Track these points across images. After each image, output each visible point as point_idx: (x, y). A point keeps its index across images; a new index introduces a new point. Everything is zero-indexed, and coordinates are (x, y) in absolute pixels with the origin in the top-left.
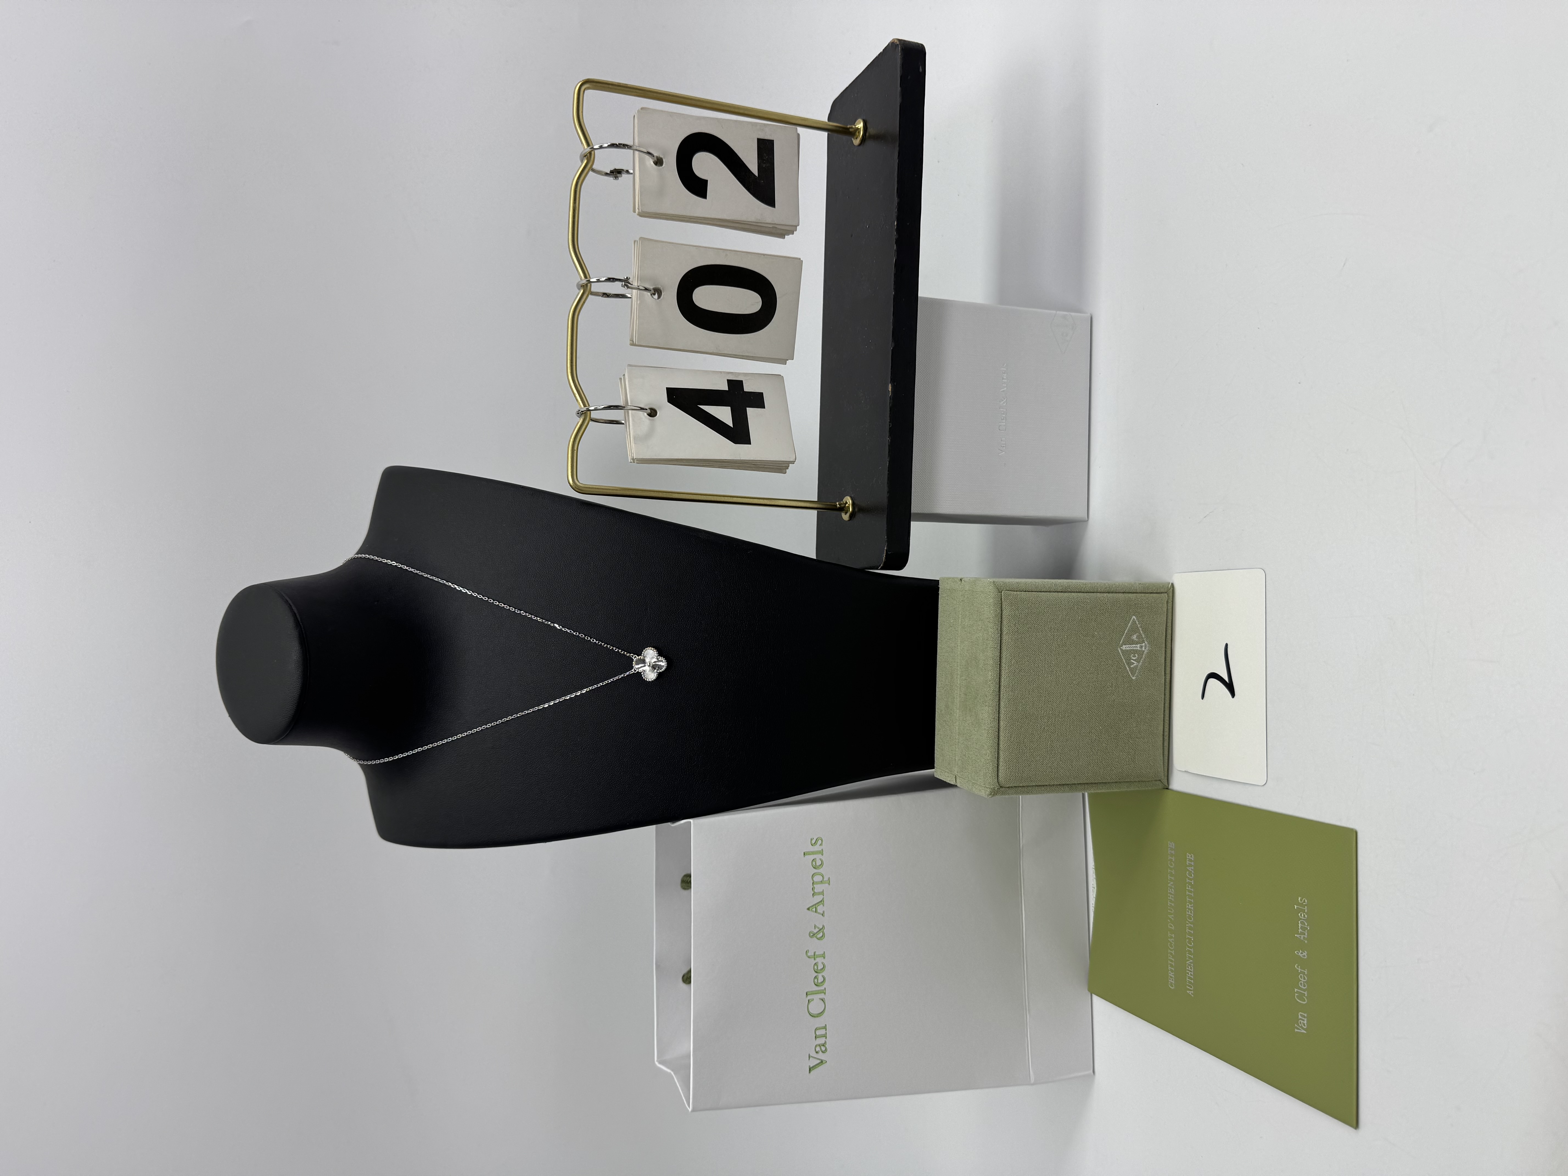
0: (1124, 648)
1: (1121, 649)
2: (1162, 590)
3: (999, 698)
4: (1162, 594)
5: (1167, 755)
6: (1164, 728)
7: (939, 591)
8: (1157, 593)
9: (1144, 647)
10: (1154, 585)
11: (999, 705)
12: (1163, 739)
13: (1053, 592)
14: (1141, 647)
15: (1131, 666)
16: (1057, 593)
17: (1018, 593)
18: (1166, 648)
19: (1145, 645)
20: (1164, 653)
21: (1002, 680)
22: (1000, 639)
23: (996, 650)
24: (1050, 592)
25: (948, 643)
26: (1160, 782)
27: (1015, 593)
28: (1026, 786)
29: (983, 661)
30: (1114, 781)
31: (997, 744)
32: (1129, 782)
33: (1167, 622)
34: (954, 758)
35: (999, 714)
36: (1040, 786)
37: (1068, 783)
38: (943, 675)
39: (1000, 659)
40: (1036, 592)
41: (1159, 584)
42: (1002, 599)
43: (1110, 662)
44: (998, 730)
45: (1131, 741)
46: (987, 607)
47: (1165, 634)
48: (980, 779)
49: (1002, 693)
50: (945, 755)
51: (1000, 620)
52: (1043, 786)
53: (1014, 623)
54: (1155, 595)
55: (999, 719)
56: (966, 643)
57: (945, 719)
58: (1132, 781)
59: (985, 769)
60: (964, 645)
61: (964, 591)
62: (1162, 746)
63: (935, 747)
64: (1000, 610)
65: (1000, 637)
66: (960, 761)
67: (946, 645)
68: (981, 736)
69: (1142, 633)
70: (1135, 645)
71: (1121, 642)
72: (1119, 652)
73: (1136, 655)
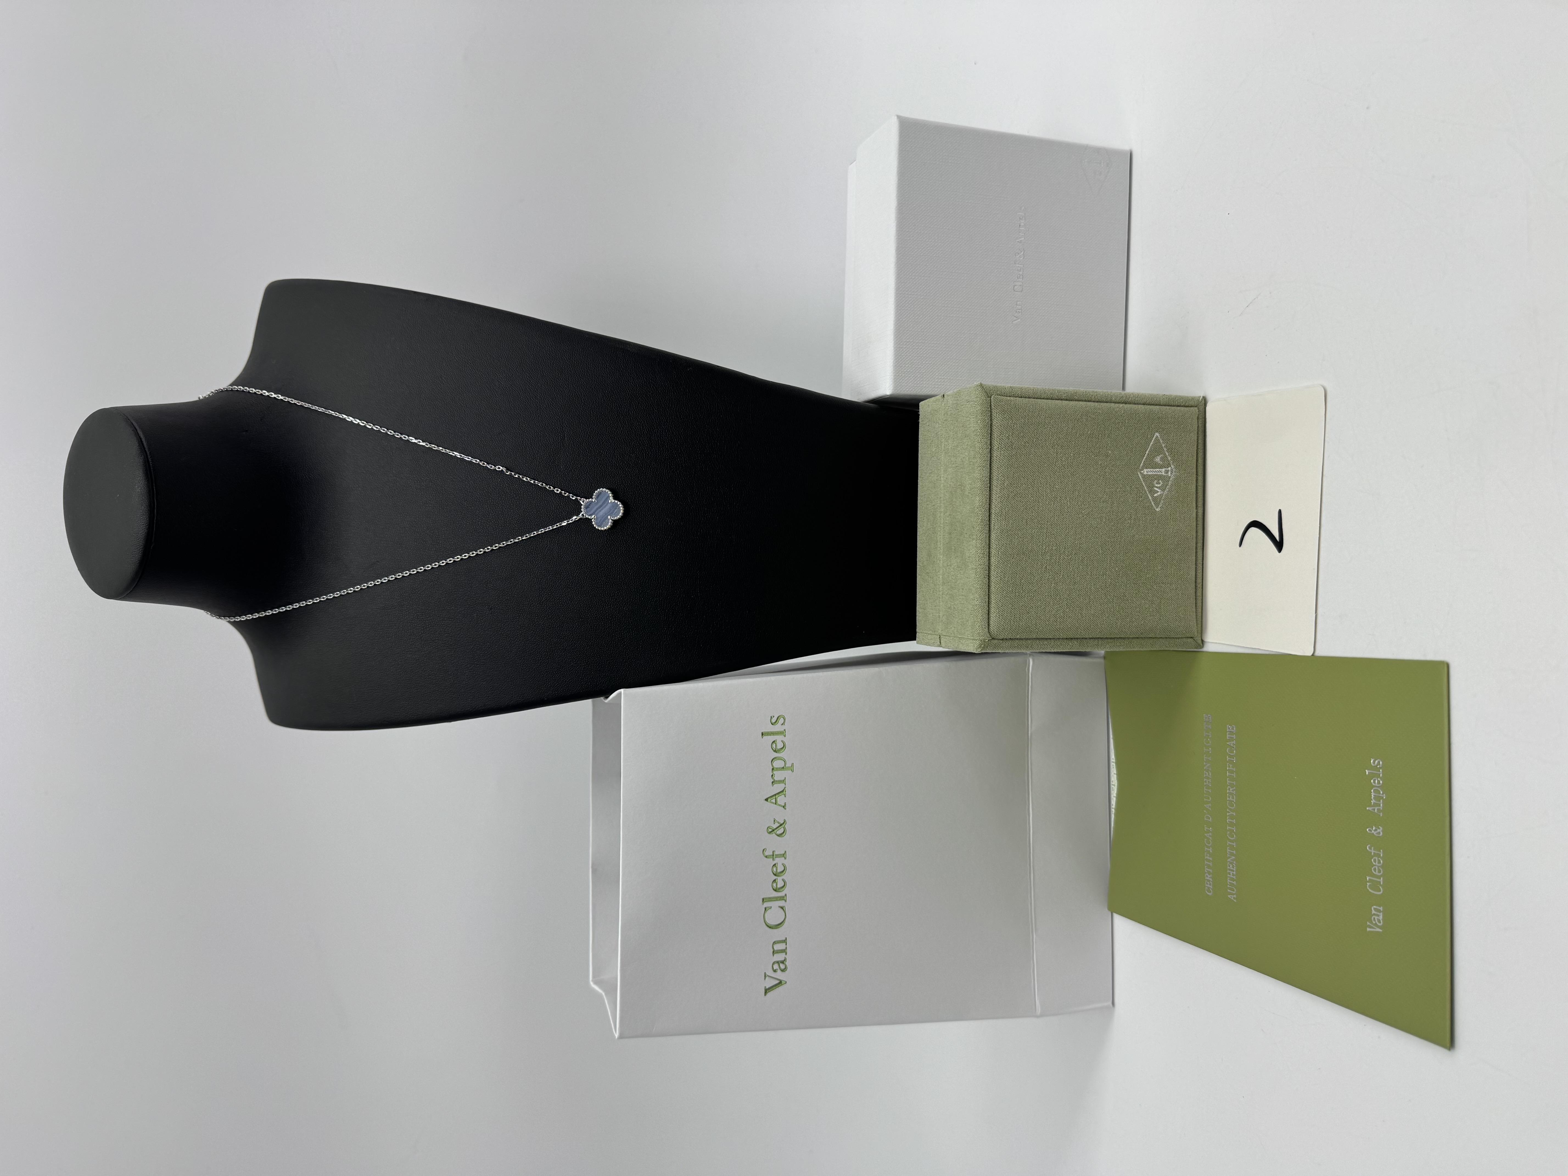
0: (1145, 471)
1: (1141, 473)
2: (1191, 403)
3: (989, 528)
4: (1192, 408)
5: (1201, 607)
6: (1196, 572)
7: (919, 415)
8: (1185, 406)
9: (1170, 472)
10: (1182, 398)
11: (989, 537)
12: (1196, 586)
13: (1056, 399)
14: (1167, 472)
15: (1155, 495)
16: (1061, 401)
17: (1012, 398)
18: (1197, 474)
19: (1172, 469)
20: (1195, 480)
21: (993, 506)
22: (989, 456)
24: (1052, 399)
25: (931, 477)
26: (1192, 639)
27: (1009, 398)
28: (1025, 639)
29: (970, 486)
30: (1134, 636)
31: (987, 585)
32: (1153, 638)
33: (1197, 442)
34: (937, 615)
35: (989, 548)
36: (1042, 639)
37: (1077, 637)
38: (925, 518)
39: (990, 480)
40: (1034, 398)
41: (1188, 397)
42: (993, 407)
43: (1128, 488)
44: (989, 568)
45: (1155, 587)
46: (973, 418)
47: (1195, 456)
48: (967, 630)
49: (992, 522)
50: (928, 615)
51: (990, 432)
52: (1046, 639)
53: (1007, 435)
54: (1182, 408)
55: (989, 555)
56: (950, 470)
57: (927, 571)
58: (1158, 636)
59: (972, 618)
60: (947, 474)
61: (947, 408)
62: (1194, 594)
63: (917, 608)
64: (990, 419)
65: (989, 453)
66: (945, 616)
67: (928, 481)
68: (967, 578)
69: (1167, 454)
70: (1158, 470)
71: (1142, 464)
72: (1139, 476)
73: (1160, 481)
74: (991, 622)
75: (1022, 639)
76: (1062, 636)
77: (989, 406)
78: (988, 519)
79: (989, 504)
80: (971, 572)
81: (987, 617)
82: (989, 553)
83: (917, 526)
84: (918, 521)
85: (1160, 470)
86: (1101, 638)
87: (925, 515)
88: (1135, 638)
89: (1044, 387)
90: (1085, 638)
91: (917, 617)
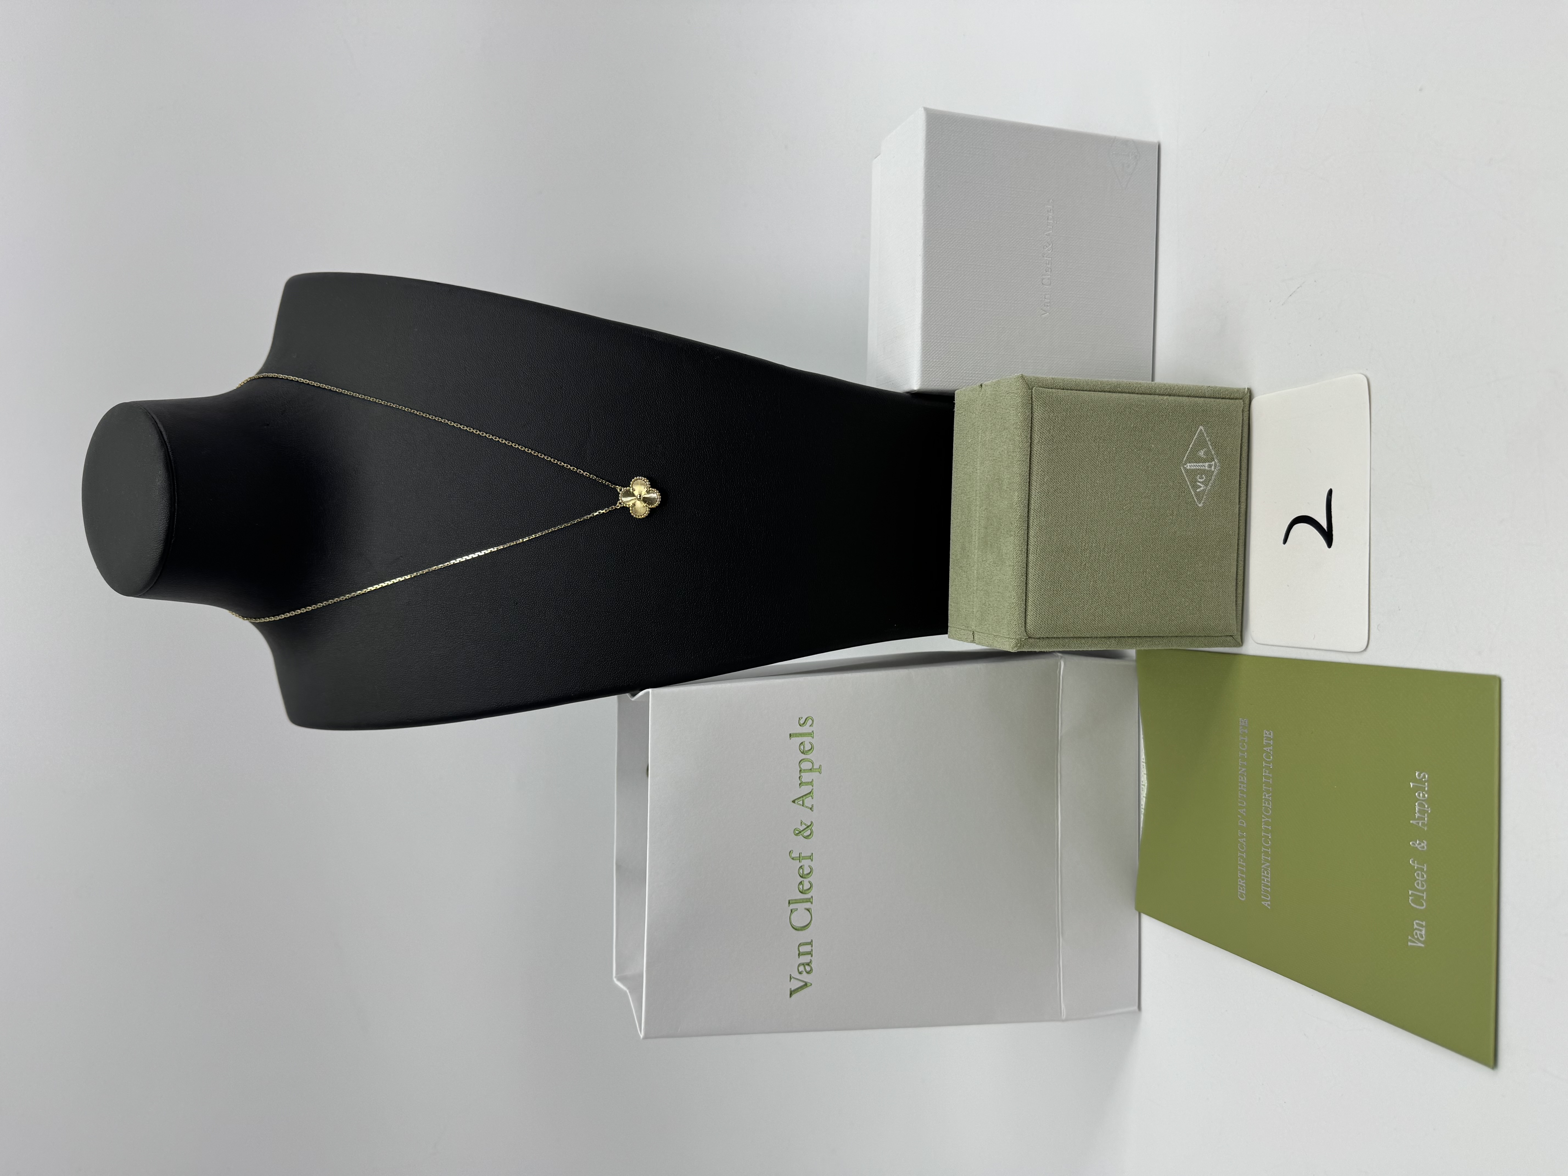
0: (1189, 466)
1: (1184, 467)
2: (1236, 395)
3: (1028, 525)
4: (1237, 401)
5: (1241, 605)
6: (1237, 569)
7: (954, 404)
8: (1230, 399)
9: (1214, 467)
10: (1227, 389)
11: (1028, 534)
12: (1237, 583)
13: (1099, 391)
14: (1210, 466)
15: (1198, 490)
16: (1104, 393)
17: (1054, 390)
18: (1240, 469)
19: (1215, 464)
20: (1238, 475)
21: (1032, 502)
22: (1029, 450)
23: (1024, 463)
24: (1094, 391)
25: (965, 469)
26: (1231, 637)
27: (1051, 390)
28: (1062, 637)
29: (1008, 480)
30: (1173, 635)
31: (1024, 583)
32: (1193, 637)
33: (1242, 435)
34: (971, 610)
35: (1027, 545)
36: (1079, 637)
37: (1115, 636)
38: (959, 510)
39: (1030, 475)
40: (1077, 390)
41: (1233, 389)
42: (1034, 399)
43: (1171, 484)
44: (1027, 565)
45: (1196, 585)
46: (1013, 410)
47: (1239, 450)
48: (1003, 629)
49: (1031, 518)
50: (960, 610)
51: (1030, 425)
52: (1084, 638)
53: (1048, 429)
54: (1228, 401)
55: (1027, 552)
56: (987, 463)
57: (961, 565)
58: (1197, 635)
59: (1009, 616)
60: (984, 466)
61: (985, 398)
62: (1235, 592)
63: (949, 602)
64: (1030, 412)
65: (1029, 448)
66: (979, 612)
67: (963, 473)
68: (1004, 575)
69: (1211, 448)
70: (1201, 464)
71: (1185, 459)
72: (1182, 471)
73: (1203, 476)
74: (1028, 621)
75: (1059, 638)
76: (1100, 634)
77: (1030, 399)
78: (1026, 515)
79: (1029, 500)
80: (1007, 569)
81: (1024, 616)
82: (1027, 550)
83: (950, 518)
84: (952, 513)
85: (1204, 464)
86: (1139, 637)
87: (960, 508)
88: (1174, 637)
89: (1087, 379)
90: (1123, 637)
91: (949, 611)
